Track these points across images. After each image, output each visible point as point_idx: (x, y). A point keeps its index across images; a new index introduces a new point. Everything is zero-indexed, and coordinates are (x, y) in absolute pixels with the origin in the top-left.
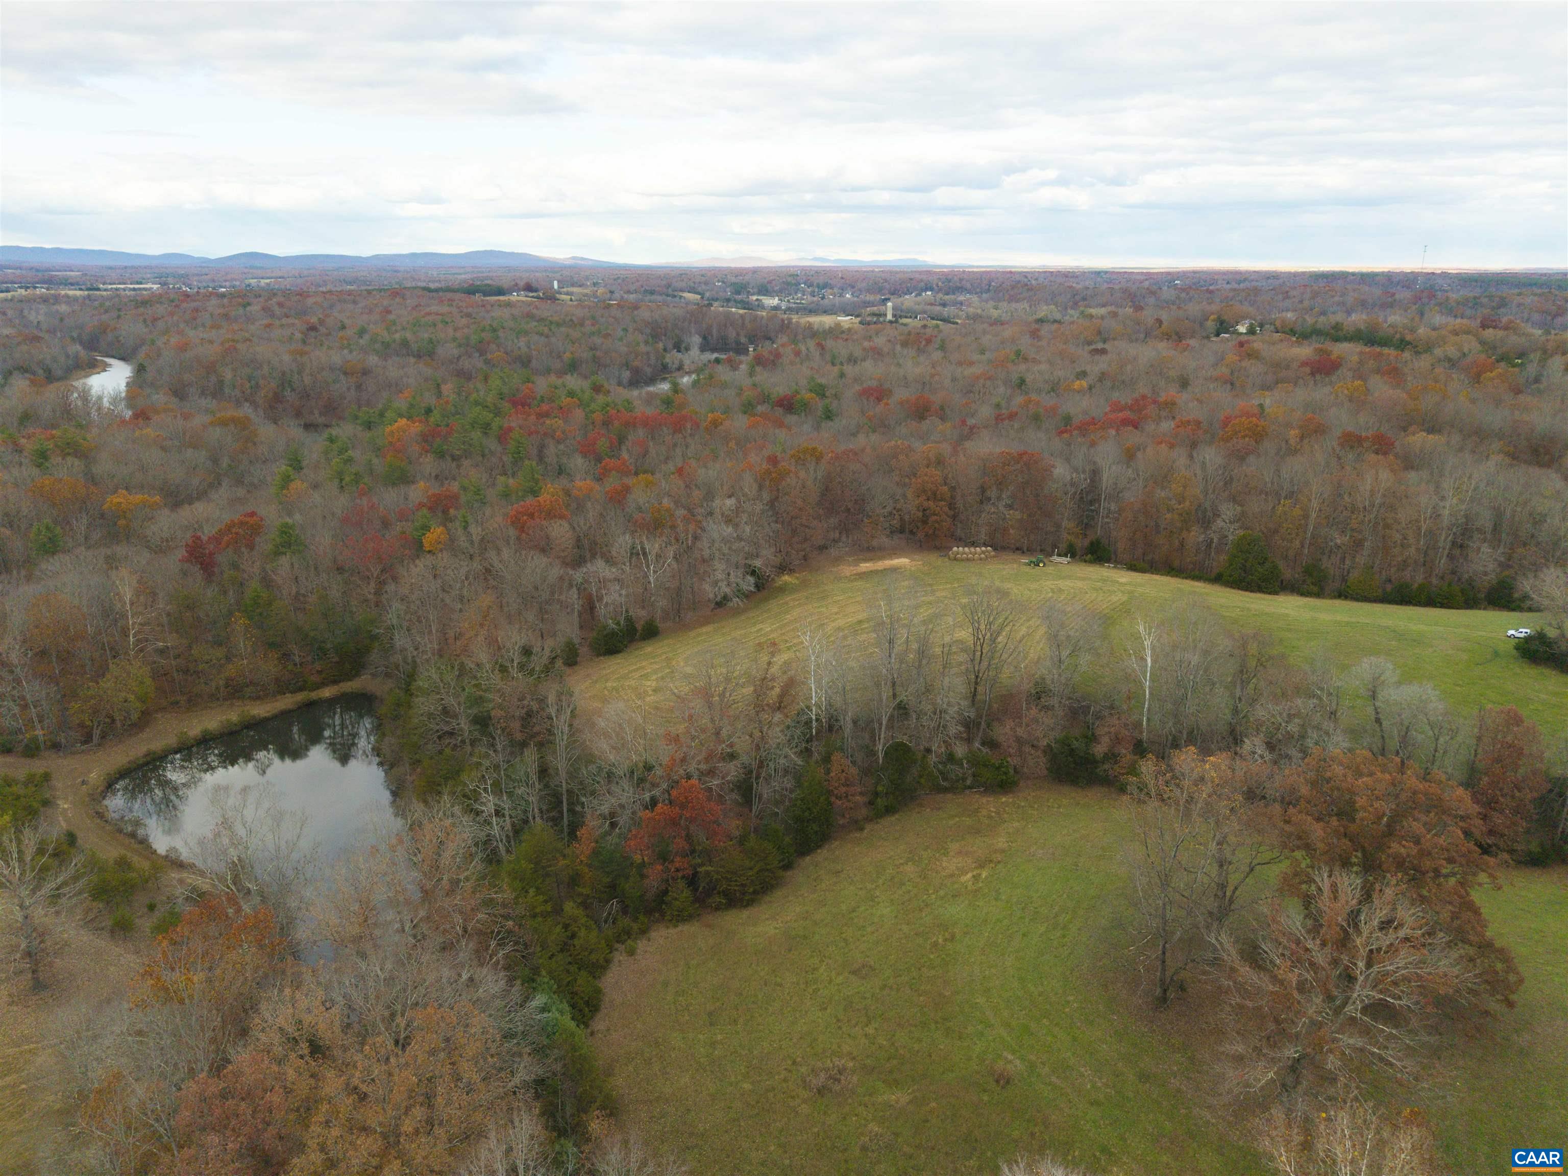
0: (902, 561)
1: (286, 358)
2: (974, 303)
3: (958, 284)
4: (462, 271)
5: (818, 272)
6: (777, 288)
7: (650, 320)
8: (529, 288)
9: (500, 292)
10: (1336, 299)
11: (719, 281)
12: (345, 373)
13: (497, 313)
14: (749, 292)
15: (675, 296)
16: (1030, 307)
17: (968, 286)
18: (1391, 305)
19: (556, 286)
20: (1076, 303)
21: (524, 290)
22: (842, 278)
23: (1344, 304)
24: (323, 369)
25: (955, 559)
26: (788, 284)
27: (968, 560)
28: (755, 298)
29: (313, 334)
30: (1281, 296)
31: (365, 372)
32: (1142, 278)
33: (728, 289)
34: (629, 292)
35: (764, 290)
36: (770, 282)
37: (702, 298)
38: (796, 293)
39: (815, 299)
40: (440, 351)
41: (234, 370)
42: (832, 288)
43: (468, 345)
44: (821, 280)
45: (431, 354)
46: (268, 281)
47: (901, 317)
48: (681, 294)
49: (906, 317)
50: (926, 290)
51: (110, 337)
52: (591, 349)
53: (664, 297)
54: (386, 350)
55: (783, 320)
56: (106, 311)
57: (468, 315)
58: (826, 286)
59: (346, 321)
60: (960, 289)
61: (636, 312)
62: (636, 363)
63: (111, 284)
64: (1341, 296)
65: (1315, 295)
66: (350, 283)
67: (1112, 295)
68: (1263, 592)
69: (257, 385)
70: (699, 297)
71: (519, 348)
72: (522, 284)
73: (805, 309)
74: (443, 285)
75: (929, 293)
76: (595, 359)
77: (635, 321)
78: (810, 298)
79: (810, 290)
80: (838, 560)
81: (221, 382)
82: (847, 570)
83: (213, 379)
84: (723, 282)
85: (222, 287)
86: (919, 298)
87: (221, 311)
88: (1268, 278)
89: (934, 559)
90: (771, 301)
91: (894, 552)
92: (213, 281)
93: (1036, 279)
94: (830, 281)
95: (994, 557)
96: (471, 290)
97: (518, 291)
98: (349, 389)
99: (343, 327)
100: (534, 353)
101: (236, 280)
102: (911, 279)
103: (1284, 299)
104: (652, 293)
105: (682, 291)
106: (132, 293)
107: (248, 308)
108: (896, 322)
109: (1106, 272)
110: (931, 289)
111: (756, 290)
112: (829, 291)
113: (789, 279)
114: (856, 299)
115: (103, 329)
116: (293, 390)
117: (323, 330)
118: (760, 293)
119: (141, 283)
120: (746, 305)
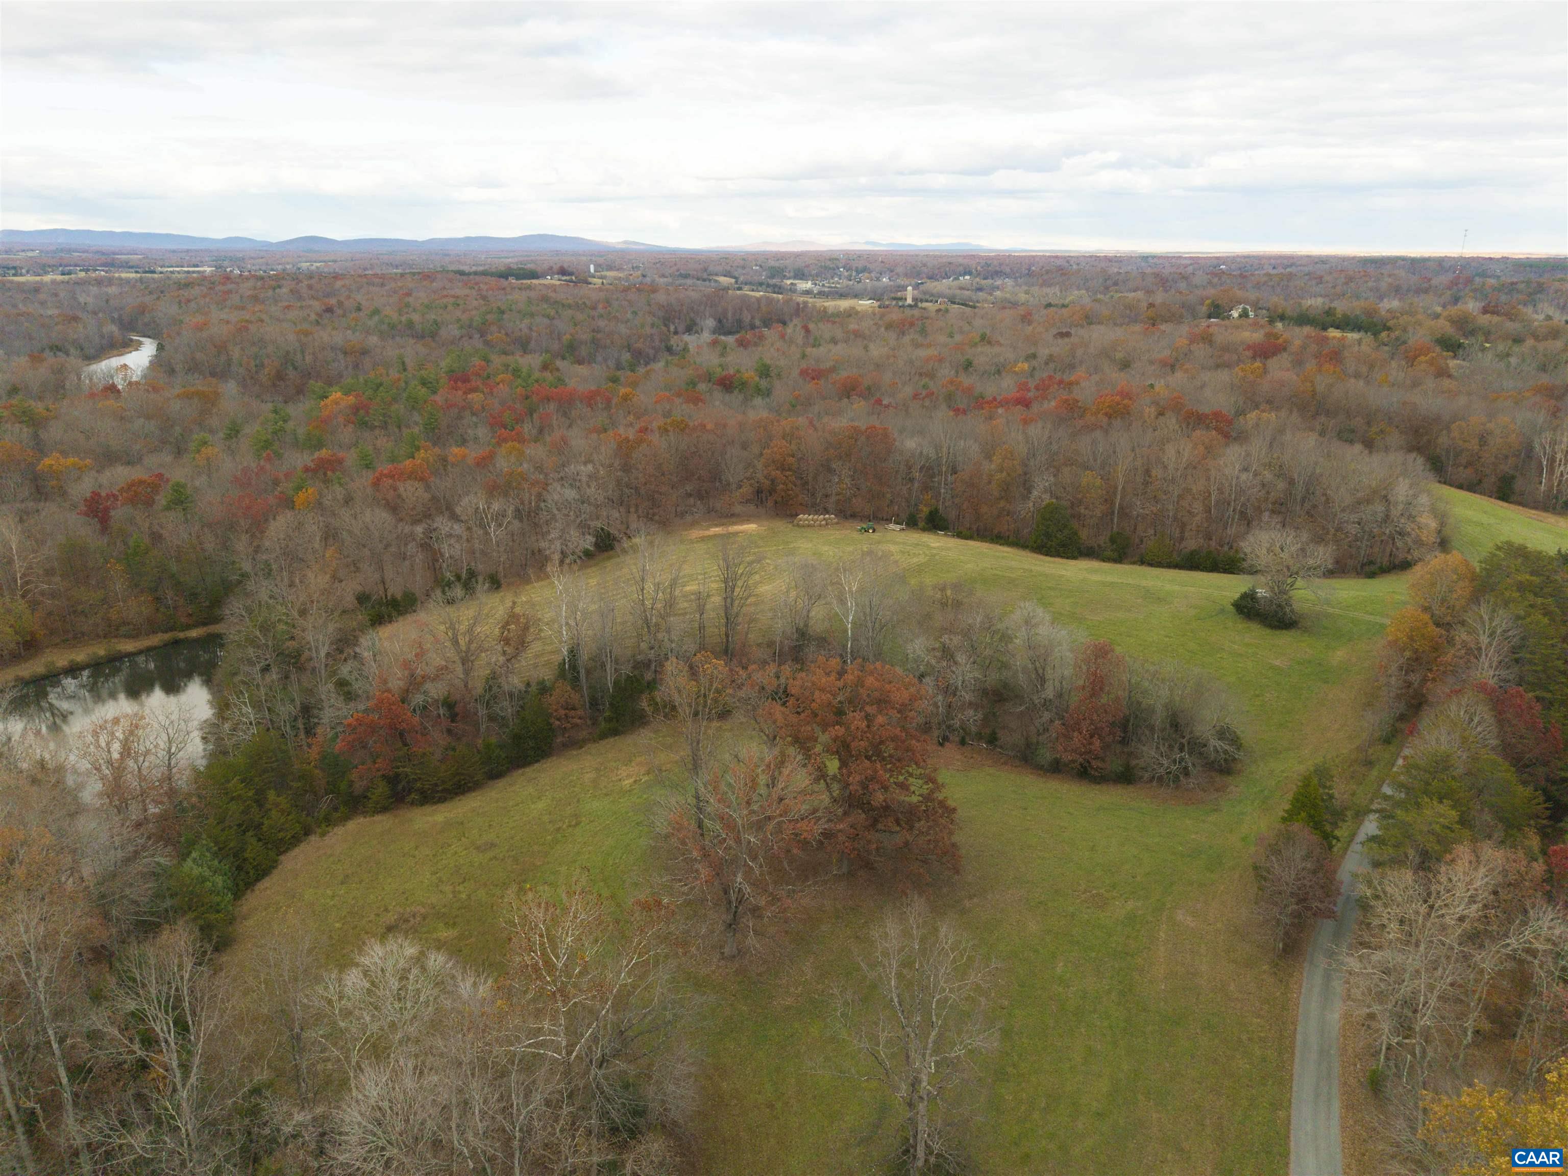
0: (751, 527)
1: (291, 337)
2: (1008, 288)
3: (997, 268)
4: (512, 254)
5: (860, 255)
6: (814, 272)
7: (665, 304)
8: (563, 272)
9: (534, 275)
10: (1370, 284)
11: (756, 265)
12: (345, 353)
13: (516, 296)
14: (785, 276)
15: (710, 280)
16: (1061, 292)
17: (1008, 270)
18: (1426, 291)
19: (592, 270)
20: (1107, 288)
21: (558, 274)
22: (882, 262)
23: (1378, 290)
24: (323, 349)
25: (798, 525)
26: (826, 268)
27: (809, 526)
28: (789, 282)
29: (328, 315)
30: (1314, 282)
31: (364, 352)
32: (1189, 262)
33: (764, 273)
34: (663, 276)
35: (800, 275)
36: (807, 266)
37: (736, 282)
38: (832, 278)
39: (851, 283)
40: (443, 332)
41: (243, 349)
42: (869, 273)
43: (470, 326)
44: (860, 265)
45: (433, 335)
46: (318, 264)
47: (921, 301)
48: (717, 278)
49: (927, 301)
50: (965, 274)
51: (147, 318)
52: (593, 331)
53: (695, 280)
54: (391, 331)
55: (798, 304)
56: (151, 293)
57: (484, 298)
58: (865, 270)
59: (364, 303)
60: (997, 273)
61: (652, 296)
62: (639, 345)
63: (168, 267)
64: (1374, 281)
65: (1350, 279)
66: (397, 267)
67: (1143, 280)
68: (1062, 557)
69: (263, 365)
70: (733, 281)
71: (521, 330)
72: (556, 268)
73: (837, 293)
74: (481, 268)
75: (967, 277)
76: (594, 341)
77: (649, 305)
78: (845, 282)
79: (846, 274)
80: (693, 524)
81: (229, 362)
82: (696, 533)
83: (223, 358)
84: (761, 266)
85: (272, 270)
86: (956, 282)
87: (250, 293)
88: (1317, 263)
89: (780, 525)
90: (804, 286)
91: (748, 518)
92: (267, 264)
93: (1078, 264)
94: (868, 265)
95: (837, 523)
96: (505, 274)
97: (552, 275)
98: (347, 367)
99: (359, 309)
100: (534, 334)
101: (288, 263)
102: (950, 263)
103: (1318, 284)
104: (686, 276)
105: (717, 275)
106: (185, 275)
107: (277, 291)
108: (916, 306)
109: (1154, 257)
110: (970, 273)
111: (792, 274)
112: (866, 275)
113: (828, 263)
114: (892, 283)
115: (142, 310)
116: (295, 368)
117: (339, 312)
118: (796, 277)
119: (197, 266)
120: (778, 289)
